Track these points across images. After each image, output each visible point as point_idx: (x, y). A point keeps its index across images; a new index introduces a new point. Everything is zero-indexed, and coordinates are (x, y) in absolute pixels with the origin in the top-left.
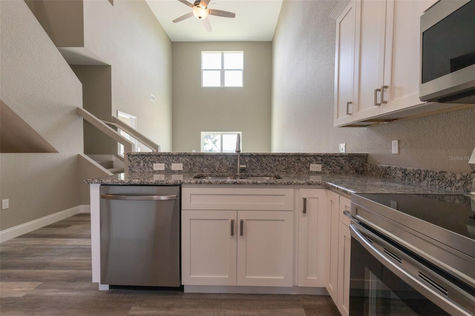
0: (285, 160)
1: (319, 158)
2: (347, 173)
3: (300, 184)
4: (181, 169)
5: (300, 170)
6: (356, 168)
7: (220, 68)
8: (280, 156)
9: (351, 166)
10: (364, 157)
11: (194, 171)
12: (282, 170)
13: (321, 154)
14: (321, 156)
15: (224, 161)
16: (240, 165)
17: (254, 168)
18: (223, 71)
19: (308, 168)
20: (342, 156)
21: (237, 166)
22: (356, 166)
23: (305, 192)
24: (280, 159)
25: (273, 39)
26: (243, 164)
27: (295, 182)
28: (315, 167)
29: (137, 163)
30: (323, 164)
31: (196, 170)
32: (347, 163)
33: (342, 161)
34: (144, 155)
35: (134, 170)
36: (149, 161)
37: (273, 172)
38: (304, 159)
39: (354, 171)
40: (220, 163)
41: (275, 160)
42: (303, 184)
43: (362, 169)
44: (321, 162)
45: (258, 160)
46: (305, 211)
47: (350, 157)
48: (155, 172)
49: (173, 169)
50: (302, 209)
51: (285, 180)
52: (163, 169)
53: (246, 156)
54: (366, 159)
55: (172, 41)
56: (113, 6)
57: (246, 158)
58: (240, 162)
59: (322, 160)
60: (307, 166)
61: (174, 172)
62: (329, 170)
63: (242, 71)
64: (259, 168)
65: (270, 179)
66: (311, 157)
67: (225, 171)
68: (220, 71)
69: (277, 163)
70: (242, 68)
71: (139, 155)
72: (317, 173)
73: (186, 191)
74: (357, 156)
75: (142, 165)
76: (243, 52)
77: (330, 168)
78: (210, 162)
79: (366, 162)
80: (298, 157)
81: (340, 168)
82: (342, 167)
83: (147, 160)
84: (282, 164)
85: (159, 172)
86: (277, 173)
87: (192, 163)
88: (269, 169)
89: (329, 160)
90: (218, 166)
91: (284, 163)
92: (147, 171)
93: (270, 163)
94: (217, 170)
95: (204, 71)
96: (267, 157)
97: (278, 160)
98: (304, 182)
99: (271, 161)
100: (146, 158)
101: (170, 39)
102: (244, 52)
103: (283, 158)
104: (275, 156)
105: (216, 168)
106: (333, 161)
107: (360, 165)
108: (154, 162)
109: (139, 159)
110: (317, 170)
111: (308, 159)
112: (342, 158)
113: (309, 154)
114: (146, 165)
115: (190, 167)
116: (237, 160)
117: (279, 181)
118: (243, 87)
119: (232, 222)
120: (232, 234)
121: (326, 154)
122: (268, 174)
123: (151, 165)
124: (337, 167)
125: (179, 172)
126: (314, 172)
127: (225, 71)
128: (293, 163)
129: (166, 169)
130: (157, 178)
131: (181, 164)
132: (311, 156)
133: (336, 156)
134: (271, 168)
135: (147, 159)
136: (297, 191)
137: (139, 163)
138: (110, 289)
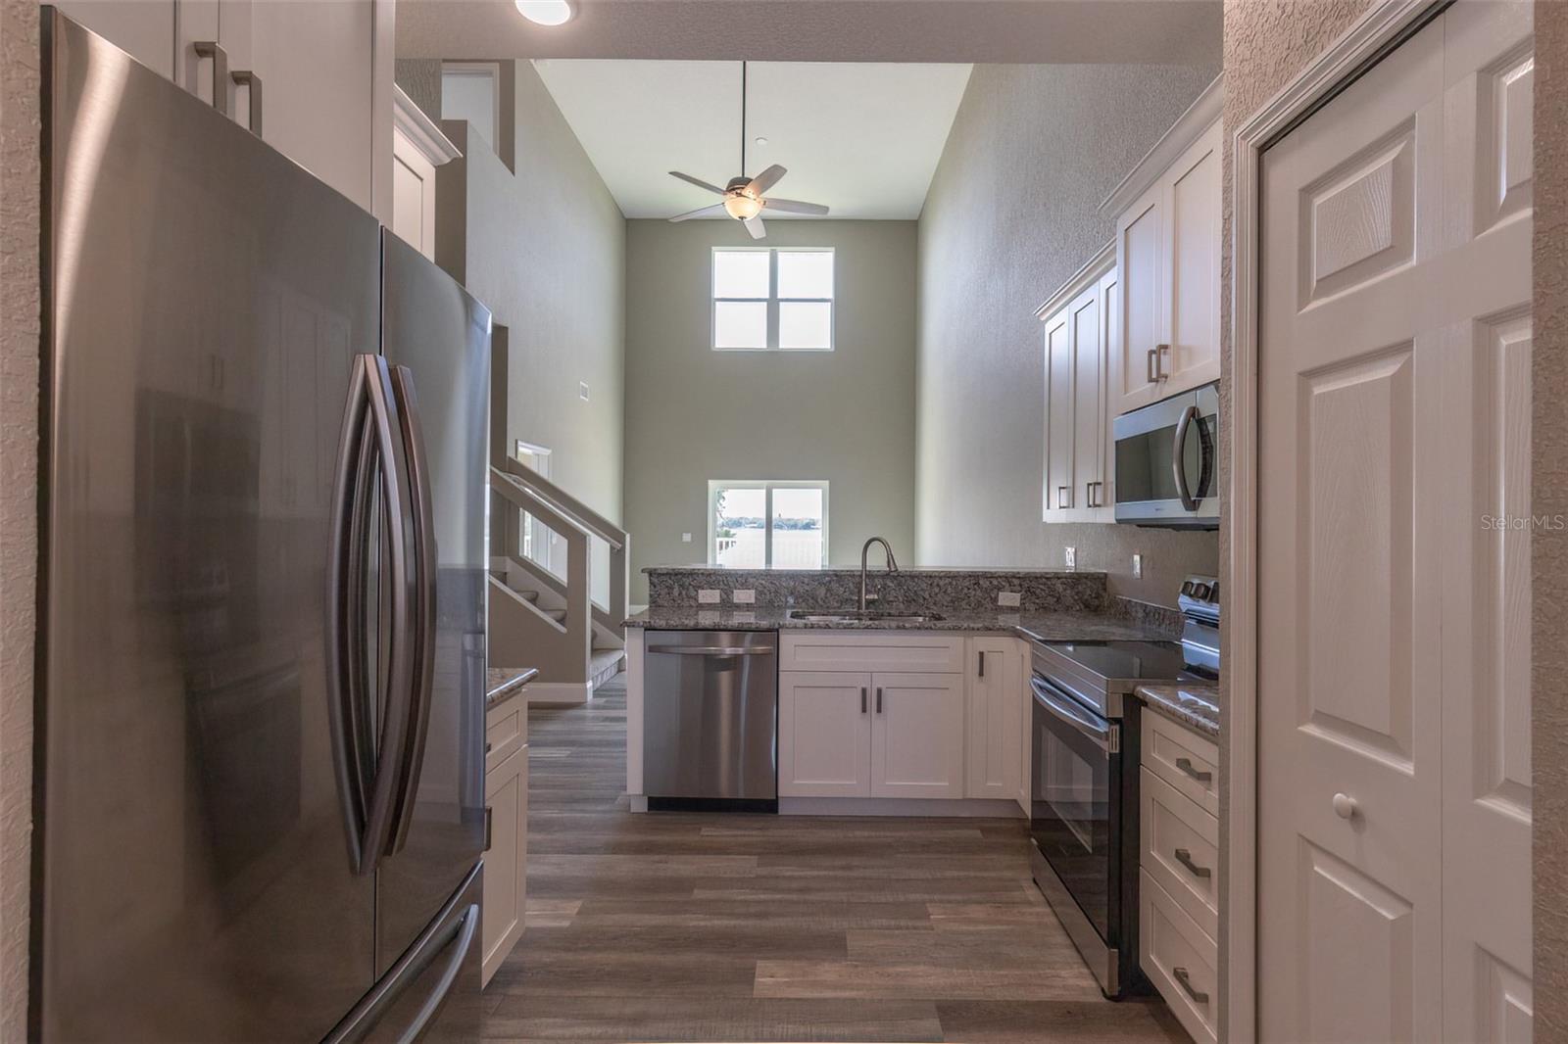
0: (950, 583)
1: (1016, 582)
2: (1068, 609)
3: (973, 629)
4: (753, 601)
5: (979, 604)
6: (1087, 600)
7: (767, 296)
8: (941, 578)
9: (1076, 597)
10: (1102, 580)
11: (776, 605)
12: (945, 604)
13: (1019, 573)
14: (1019, 578)
15: (834, 585)
16: (866, 595)
17: (891, 599)
18: (773, 303)
19: (995, 600)
20: (1059, 578)
21: (860, 597)
22: (1086, 597)
23: (983, 643)
24: (941, 583)
25: (920, 216)
26: (870, 592)
27: (966, 625)
28: (1008, 598)
29: (666, 590)
30: (1023, 592)
31: (780, 603)
32: (1068, 592)
33: (1060, 587)
34: (681, 574)
35: (660, 602)
36: (690, 584)
37: (927, 608)
38: (988, 583)
39: (1082, 607)
40: (828, 590)
41: (931, 585)
42: (978, 629)
43: (1096, 602)
44: (1019, 588)
45: (899, 585)
46: (981, 674)
47: (1076, 579)
48: (701, 607)
49: (736, 601)
50: (977, 670)
51: (949, 623)
52: (718, 600)
53: (877, 576)
54: (1104, 584)
55: (627, 217)
56: (513, 173)
57: (876, 580)
58: (866, 590)
59: (1021, 585)
60: (993, 596)
61: (738, 607)
62: (1034, 603)
63: (829, 304)
64: (901, 599)
65: (924, 620)
66: (999, 580)
67: (836, 604)
68: (765, 304)
69: (937, 590)
70: (830, 295)
71: (671, 574)
72: (1012, 610)
73: (787, 641)
74: (1086, 578)
75: (676, 592)
76: (833, 249)
77: (1037, 601)
78: (807, 588)
79: (1105, 590)
80: (975, 578)
81: (1055, 599)
82: (1059, 599)
83: (687, 584)
84: (945, 592)
85: (711, 607)
86: (935, 610)
87: (773, 590)
88: (921, 601)
89: (1034, 584)
90: (823, 595)
91: (949, 590)
92: (686, 604)
93: (922, 590)
94: (821, 603)
95: (717, 303)
96: (916, 580)
97: (938, 585)
98: (980, 625)
99: (924, 586)
100: (684, 579)
101: (620, 211)
102: (836, 250)
103: (947, 581)
104: (930, 577)
105: (819, 600)
106: (1041, 586)
107: (1093, 595)
108: (699, 587)
109: (670, 581)
110: (1012, 605)
111: (995, 582)
112: (1059, 581)
113: (996, 573)
114: (684, 593)
115: (768, 597)
116: (861, 583)
117: (939, 624)
118: (833, 350)
119: (864, 691)
120: (864, 710)
121: (1028, 573)
122: (920, 612)
123: (693, 594)
124: (1049, 598)
125: (748, 607)
126: (1007, 607)
127: (781, 304)
128: (966, 590)
129: (722, 600)
130: (707, 619)
131: (752, 592)
132: (1000, 577)
133: (1047, 578)
134: (925, 599)
135: (687, 581)
136: (969, 642)
137: (671, 588)
138: (649, 810)
